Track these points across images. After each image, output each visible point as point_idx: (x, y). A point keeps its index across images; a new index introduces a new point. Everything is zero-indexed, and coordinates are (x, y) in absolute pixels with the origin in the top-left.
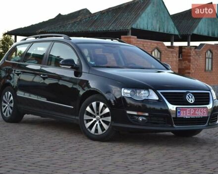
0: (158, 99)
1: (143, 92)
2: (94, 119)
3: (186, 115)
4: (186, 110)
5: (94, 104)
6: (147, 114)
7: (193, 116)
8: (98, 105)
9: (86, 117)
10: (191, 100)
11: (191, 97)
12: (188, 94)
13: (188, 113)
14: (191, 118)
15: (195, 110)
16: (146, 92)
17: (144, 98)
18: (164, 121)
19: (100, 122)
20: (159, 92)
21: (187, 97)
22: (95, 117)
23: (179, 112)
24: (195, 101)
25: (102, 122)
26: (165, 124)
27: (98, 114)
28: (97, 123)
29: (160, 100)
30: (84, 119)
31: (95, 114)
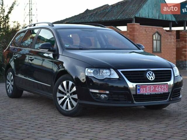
0: (118, 77)
1: (105, 71)
2: (65, 97)
3: (146, 92)
4: (146, 87)
5: (65, 83)
6: (107, 92)
7: (153, 93)
9: (59, 95)
10: (151, 78)
11: (151, 75)
12: (149, 72)
13: (148, 90)
14: (151, 95)
15: (155, 87)
16: (108, 71)
17: (105, 77)
18: (125, 98)
19: (70, 99)
20: (120, 71)
21: (148, 74)
22: (66, 95)
23: (139, 89)
24: (155, 79)
25: (72, 100)
26: (126, 101)
27: (68, 92)
28: (68, 100)
29: (121, 79)
30: (57, 96)
31: (66, 92)
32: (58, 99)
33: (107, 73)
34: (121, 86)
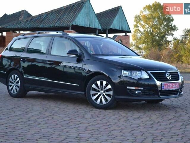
0: (149, 77)
1: (138, 72)
2: (99, 93)
3: (167, 88)
4: (167, 85)
5: (99, 83)
6: (142, 89)
7: (171, 89)
8: (102, 83)
9: (92, 92)
10: (169, 77)
11: (169, 75)
12: (167, 73)
13: (169, 87)
14: (170, 90)
15: (172, 85)
16: (140, 72)
17: (139, 77)
18: (154, 93)
19: (103, 95)
20: (149, 72)
21: (167, 75)
22: (99, 92)
23: (163, 86)
24: (171, 78)
25: (106, 96)
26: (154, 95)
27: (102, 89)
28: (102, 96)
29: (151, 78)
30: (91, 93)
31: (100, 90)
32: (91, 95)
33: (139, 74)
34: (152, 83)
